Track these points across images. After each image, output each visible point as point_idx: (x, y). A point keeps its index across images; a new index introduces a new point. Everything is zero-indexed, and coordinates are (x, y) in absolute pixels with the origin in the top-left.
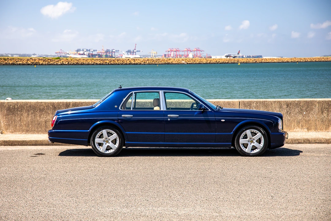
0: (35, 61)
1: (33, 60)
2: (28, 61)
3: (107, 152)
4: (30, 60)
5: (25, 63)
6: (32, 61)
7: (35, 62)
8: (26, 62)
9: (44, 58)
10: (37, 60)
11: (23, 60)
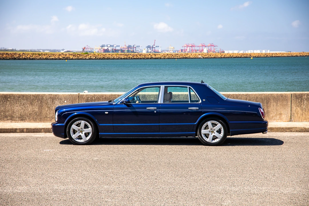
0: (66, 56)
1: (64, 55)
2: (60, 56)
4: (62, 55)
5: (57, 58)
6: (63, 56)
7: (66, 57)
8: (58, 57)
9: (74, 54)
10: (68, 55)
11: (55, 55)
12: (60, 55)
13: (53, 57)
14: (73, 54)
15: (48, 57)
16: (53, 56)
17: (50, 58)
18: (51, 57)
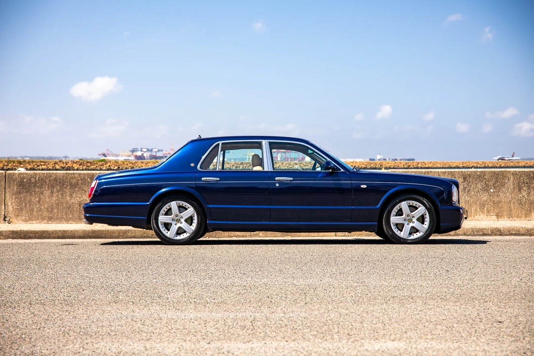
0: (67, 164)
1: (63, 163)
2: (56, 165)
3: (178, 238)
4: (59, 163)
5: (51, 168)
6: (62, 166)
7: (67, 166)
8: (53, 167)
9: (81, 161)
10: (70, 163)
11: (48, 164)
12: (56, 163)
13: (44, 167)
14: (79, 162)
15: (36, 166)
16: (44, 165)
17: (38, 168)
18: (40, 167)
